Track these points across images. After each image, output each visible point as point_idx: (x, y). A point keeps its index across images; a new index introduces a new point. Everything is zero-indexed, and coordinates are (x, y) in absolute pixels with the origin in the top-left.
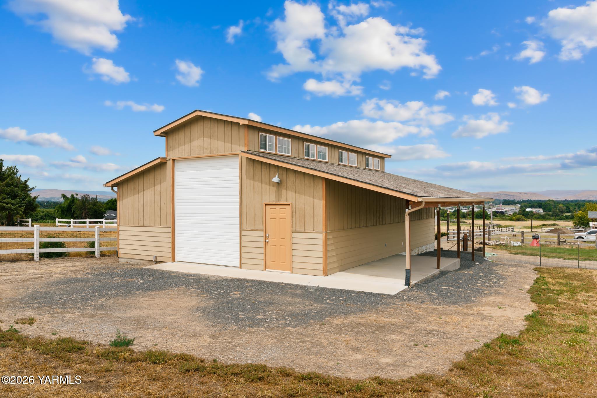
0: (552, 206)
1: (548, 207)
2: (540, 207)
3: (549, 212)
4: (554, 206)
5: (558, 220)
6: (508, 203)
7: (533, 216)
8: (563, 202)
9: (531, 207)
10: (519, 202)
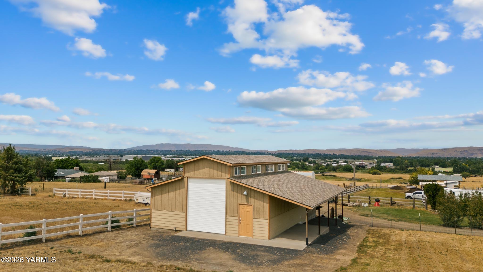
0: (400, 162)
1: (397, 163)
2: (391, 162)
3: (398, 166)
4: (401, 161)
5: (404, 173)
6: (368, 159)
7: (385, 170)
8: (408, 159)
9: (385, 162)
10: (376, 158)
